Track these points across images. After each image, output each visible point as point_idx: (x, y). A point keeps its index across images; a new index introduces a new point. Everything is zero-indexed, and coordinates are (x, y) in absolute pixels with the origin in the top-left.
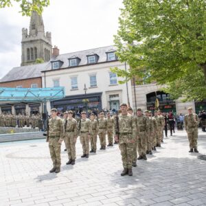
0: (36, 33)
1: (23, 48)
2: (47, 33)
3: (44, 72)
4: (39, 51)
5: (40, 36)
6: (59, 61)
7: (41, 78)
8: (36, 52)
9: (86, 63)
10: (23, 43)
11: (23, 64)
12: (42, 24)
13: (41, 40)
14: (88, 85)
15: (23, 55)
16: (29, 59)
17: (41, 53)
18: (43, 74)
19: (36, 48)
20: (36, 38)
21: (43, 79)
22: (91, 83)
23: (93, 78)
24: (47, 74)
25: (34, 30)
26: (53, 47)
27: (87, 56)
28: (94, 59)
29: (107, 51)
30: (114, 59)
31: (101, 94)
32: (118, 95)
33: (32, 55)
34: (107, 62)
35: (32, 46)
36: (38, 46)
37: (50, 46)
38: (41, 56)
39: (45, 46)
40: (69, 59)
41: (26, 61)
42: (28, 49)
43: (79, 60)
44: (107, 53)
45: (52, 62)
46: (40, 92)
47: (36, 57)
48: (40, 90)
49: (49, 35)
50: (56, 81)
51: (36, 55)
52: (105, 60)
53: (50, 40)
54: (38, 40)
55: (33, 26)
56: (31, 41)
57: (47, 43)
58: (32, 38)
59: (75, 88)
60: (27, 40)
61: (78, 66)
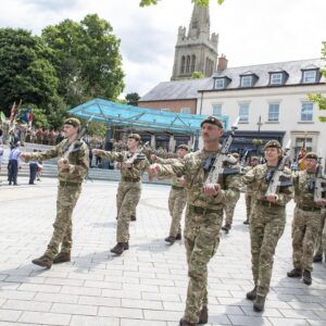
0: (198, 33)
1: (176, 55)
2: (214, 34)
3: (202, 92)
4: (198, 61)
5: (203, 39)
6: (226, 77)
7: (196, 99)
8: (194, 62)
9: (266, 84)
10: (178, 47)
11: (173, 79)
12: (207, 21)
13: (203, 44)
14: (265, 118)
15: (175, 65)
16: (182, 71)
17: (201, 64)
18: (200, 95)
19: (194, 57)
20: (196, 42)
21: (199, 102)
22: (270, 115)
23: (274, 108)
24: (205, 95)
25: (195, 31)
26: (219, 56)
27: (270, 73)
28: (281, 79)
29: (304, 67)
30: (313, 80)
31: (283, 134)
32: (310, 140)
33: (188, 67)
34: (301, 85)
35: (189, 52)
36: (198, 53)
37: (216, 54)
38: (200, 69)
39: (207, 54)
40: (241, 76)
41: (178, 74)
42: (183, 58)
43: (256, 78)
44: (303, 71)
45: (215, 78)
46: (192, 121)
47: (193, 70)
48: (193, 118)
49: (215, 39)
50: (217, 107)
51: (193, 66)
52: (298, 82)
53: (216, 46)
54: (198, 45)
55: (195, 24)
56: (189, 46)
57: (212, 50)
58: (191, 42)
59: (243, 121)
60: (183, 43)
61: (253, 88)
